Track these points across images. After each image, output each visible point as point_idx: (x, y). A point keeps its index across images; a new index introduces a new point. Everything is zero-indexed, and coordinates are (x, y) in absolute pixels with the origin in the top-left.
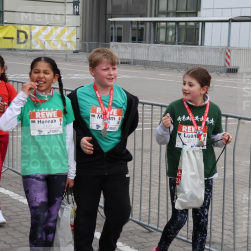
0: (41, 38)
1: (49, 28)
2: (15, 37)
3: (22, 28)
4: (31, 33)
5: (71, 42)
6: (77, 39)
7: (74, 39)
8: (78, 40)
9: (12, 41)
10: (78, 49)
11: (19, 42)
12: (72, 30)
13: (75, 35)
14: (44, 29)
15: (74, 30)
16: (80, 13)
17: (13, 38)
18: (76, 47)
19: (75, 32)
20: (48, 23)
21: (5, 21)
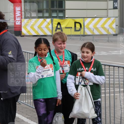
0: (91, 26)
1: (96, 20)
2: (73, 26)
3: (77, 20)
4: (84, 23)
5: (112, 28)
6: (116, 26)
9: (71, 30)
10: (117, 33)
11: (75, 30)
12: (112, 20)
13: (115, 23)
14: (93, 20)
15: (114, 20)
16: (118, 8)
17: (71, 28)
18: (116, 31)
19: (115, 21)
20: (96, 16)
21: (66, 16)
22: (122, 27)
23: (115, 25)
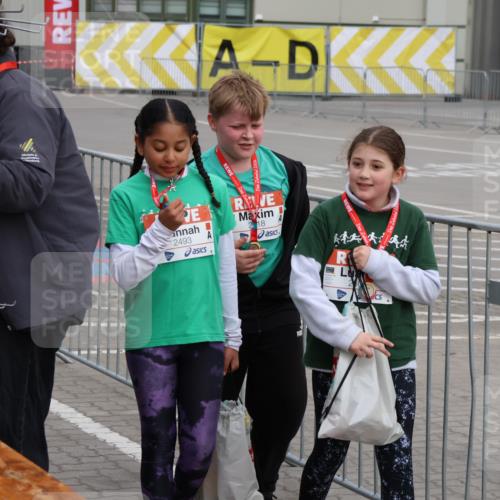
0: (356, 60)
1: (380, 33)
2: (284, 59)
3: (302, 34)
4: (328, 47)
5: (440, 71)
6: (458, 61)
7: (449, 62)
8: (462, 66)
9: (275, 71)
10: (460, 91)
11: (293, 75)
12: (444, 37)
13: (453, 50)
14: (365, 37)
15: (449, 37)
17: (276, 63)
18: (454, 85)
19: (452, 41)
20: (376, 18)
21: (258, 17)
22: (481, 67)
23: (453, 60)
